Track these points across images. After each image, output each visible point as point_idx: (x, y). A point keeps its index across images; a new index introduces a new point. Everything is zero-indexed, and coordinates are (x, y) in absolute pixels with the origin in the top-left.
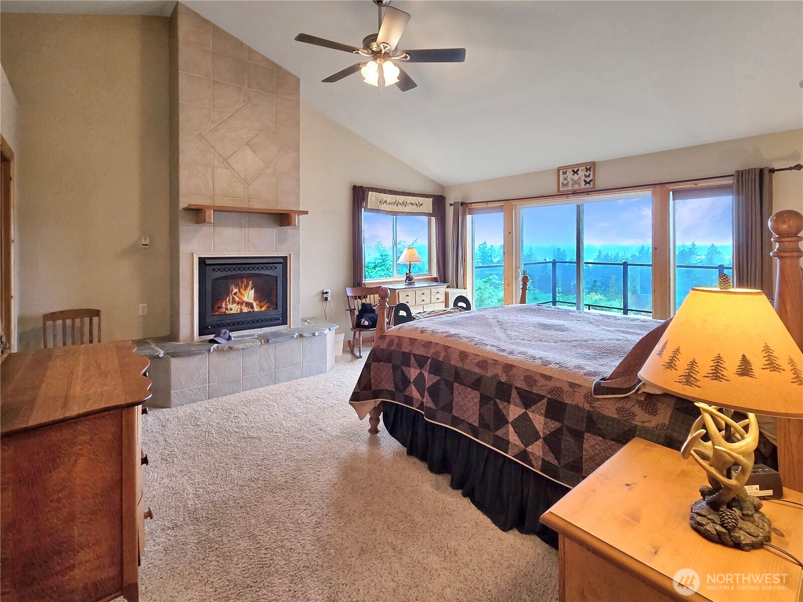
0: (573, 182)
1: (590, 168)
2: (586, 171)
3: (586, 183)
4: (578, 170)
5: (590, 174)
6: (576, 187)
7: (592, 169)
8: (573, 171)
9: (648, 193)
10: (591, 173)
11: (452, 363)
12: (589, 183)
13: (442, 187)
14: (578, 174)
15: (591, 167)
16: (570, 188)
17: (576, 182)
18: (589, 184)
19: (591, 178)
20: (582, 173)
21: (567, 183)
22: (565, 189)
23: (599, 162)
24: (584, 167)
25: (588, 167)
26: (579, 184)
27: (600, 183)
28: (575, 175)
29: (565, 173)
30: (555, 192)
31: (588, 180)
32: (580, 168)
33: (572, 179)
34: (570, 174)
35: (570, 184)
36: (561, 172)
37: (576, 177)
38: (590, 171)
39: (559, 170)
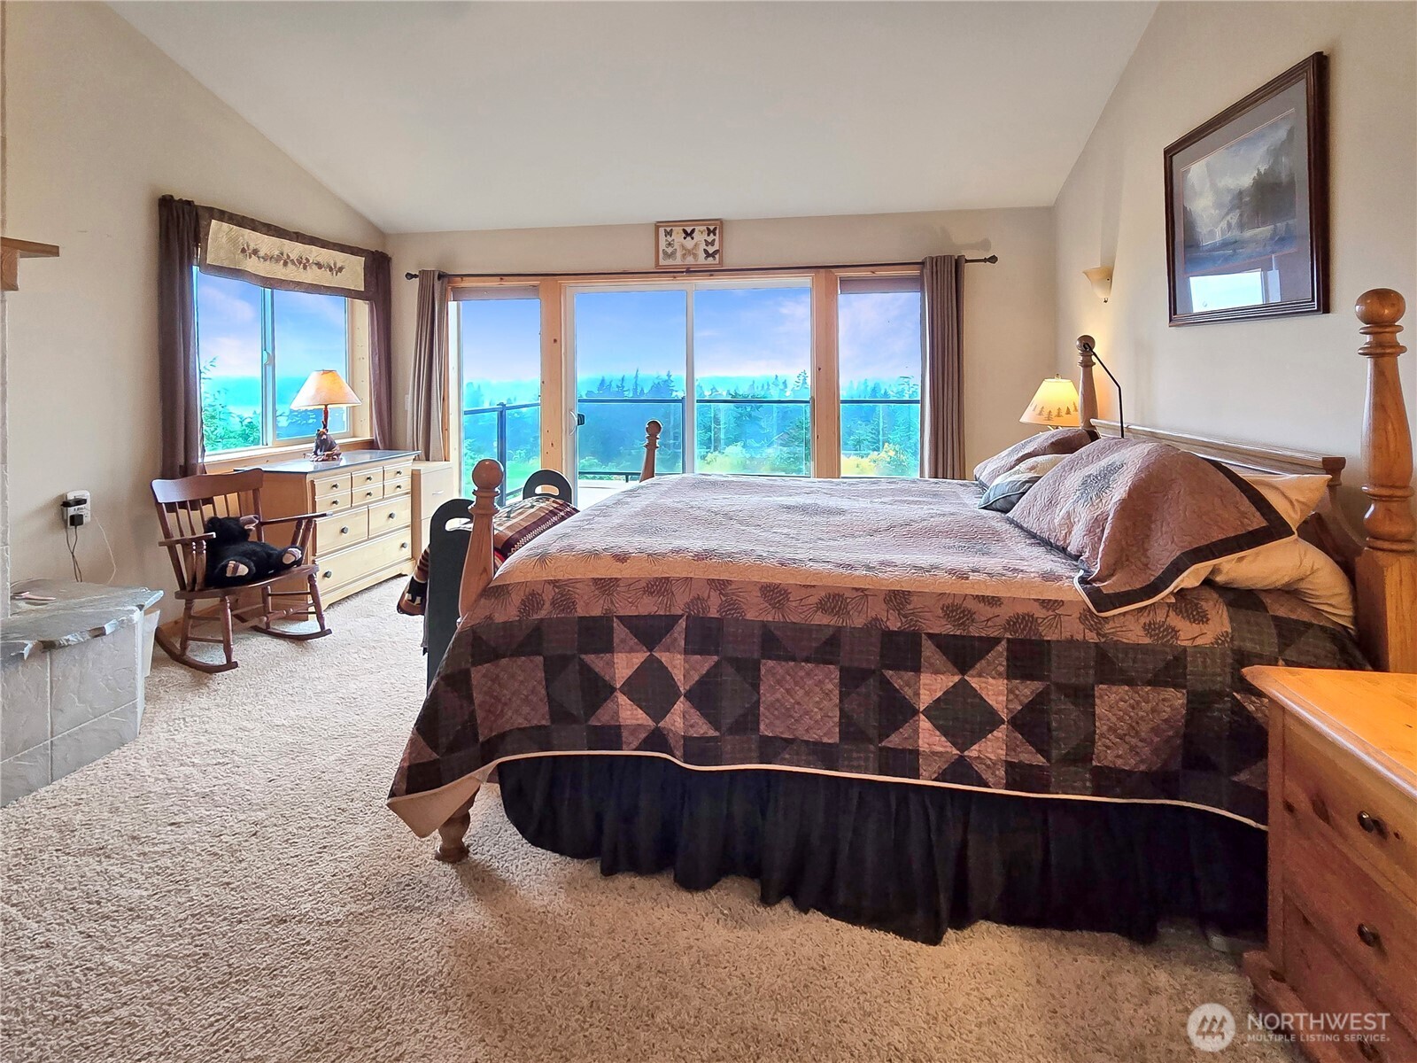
0: (684, 252)
1: (715, 229)
2: (709, 235)
3: (708, 255)
4: (693, 231)
5: (714, 240)
6: (690, 260)
7: (717, 232)
8: (685, 231)
9: (805, 280)
10: (717, 238)
11: (749, 616)
12: (713, 255)
13: (381, 234)
14: (692, 238)
15: (715, 227)
16: (678, 261)
17: (689, 251)
18: (714, 257)
19: (716, 247)
20: (700, 237)
21: (674, 253)
22: (670, 262)
23: (731, 221)
24: (705, 228)
25: (712, 228)
26: (695, 256)
27: (732, 258)
28: (689, 238)
29: (669, 233)
30: (650, 266)
31: (711, 251)
32: (697, 228)
33: (683, 247)
34: (678, 236)
35: (679, 254)
36: (662, 231)
37: (689, 243)
38: (715, 235)
39: (657, 226)
